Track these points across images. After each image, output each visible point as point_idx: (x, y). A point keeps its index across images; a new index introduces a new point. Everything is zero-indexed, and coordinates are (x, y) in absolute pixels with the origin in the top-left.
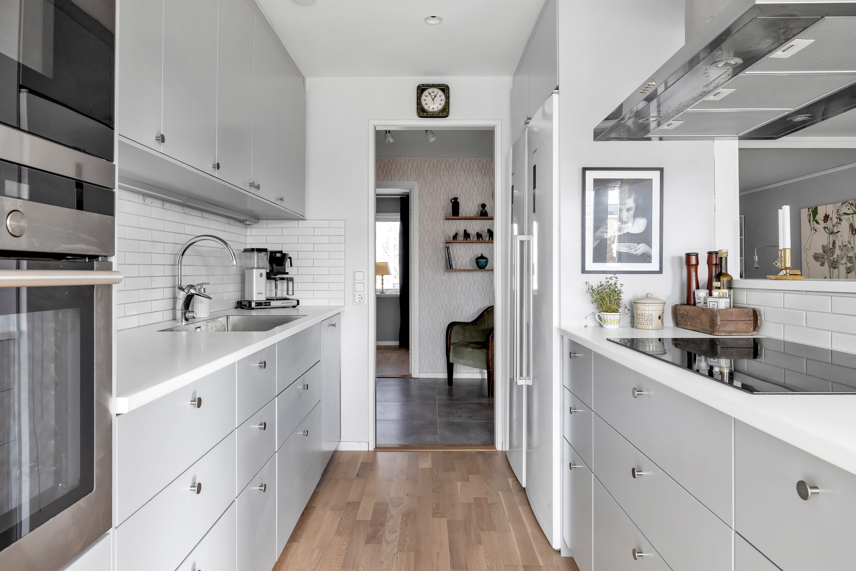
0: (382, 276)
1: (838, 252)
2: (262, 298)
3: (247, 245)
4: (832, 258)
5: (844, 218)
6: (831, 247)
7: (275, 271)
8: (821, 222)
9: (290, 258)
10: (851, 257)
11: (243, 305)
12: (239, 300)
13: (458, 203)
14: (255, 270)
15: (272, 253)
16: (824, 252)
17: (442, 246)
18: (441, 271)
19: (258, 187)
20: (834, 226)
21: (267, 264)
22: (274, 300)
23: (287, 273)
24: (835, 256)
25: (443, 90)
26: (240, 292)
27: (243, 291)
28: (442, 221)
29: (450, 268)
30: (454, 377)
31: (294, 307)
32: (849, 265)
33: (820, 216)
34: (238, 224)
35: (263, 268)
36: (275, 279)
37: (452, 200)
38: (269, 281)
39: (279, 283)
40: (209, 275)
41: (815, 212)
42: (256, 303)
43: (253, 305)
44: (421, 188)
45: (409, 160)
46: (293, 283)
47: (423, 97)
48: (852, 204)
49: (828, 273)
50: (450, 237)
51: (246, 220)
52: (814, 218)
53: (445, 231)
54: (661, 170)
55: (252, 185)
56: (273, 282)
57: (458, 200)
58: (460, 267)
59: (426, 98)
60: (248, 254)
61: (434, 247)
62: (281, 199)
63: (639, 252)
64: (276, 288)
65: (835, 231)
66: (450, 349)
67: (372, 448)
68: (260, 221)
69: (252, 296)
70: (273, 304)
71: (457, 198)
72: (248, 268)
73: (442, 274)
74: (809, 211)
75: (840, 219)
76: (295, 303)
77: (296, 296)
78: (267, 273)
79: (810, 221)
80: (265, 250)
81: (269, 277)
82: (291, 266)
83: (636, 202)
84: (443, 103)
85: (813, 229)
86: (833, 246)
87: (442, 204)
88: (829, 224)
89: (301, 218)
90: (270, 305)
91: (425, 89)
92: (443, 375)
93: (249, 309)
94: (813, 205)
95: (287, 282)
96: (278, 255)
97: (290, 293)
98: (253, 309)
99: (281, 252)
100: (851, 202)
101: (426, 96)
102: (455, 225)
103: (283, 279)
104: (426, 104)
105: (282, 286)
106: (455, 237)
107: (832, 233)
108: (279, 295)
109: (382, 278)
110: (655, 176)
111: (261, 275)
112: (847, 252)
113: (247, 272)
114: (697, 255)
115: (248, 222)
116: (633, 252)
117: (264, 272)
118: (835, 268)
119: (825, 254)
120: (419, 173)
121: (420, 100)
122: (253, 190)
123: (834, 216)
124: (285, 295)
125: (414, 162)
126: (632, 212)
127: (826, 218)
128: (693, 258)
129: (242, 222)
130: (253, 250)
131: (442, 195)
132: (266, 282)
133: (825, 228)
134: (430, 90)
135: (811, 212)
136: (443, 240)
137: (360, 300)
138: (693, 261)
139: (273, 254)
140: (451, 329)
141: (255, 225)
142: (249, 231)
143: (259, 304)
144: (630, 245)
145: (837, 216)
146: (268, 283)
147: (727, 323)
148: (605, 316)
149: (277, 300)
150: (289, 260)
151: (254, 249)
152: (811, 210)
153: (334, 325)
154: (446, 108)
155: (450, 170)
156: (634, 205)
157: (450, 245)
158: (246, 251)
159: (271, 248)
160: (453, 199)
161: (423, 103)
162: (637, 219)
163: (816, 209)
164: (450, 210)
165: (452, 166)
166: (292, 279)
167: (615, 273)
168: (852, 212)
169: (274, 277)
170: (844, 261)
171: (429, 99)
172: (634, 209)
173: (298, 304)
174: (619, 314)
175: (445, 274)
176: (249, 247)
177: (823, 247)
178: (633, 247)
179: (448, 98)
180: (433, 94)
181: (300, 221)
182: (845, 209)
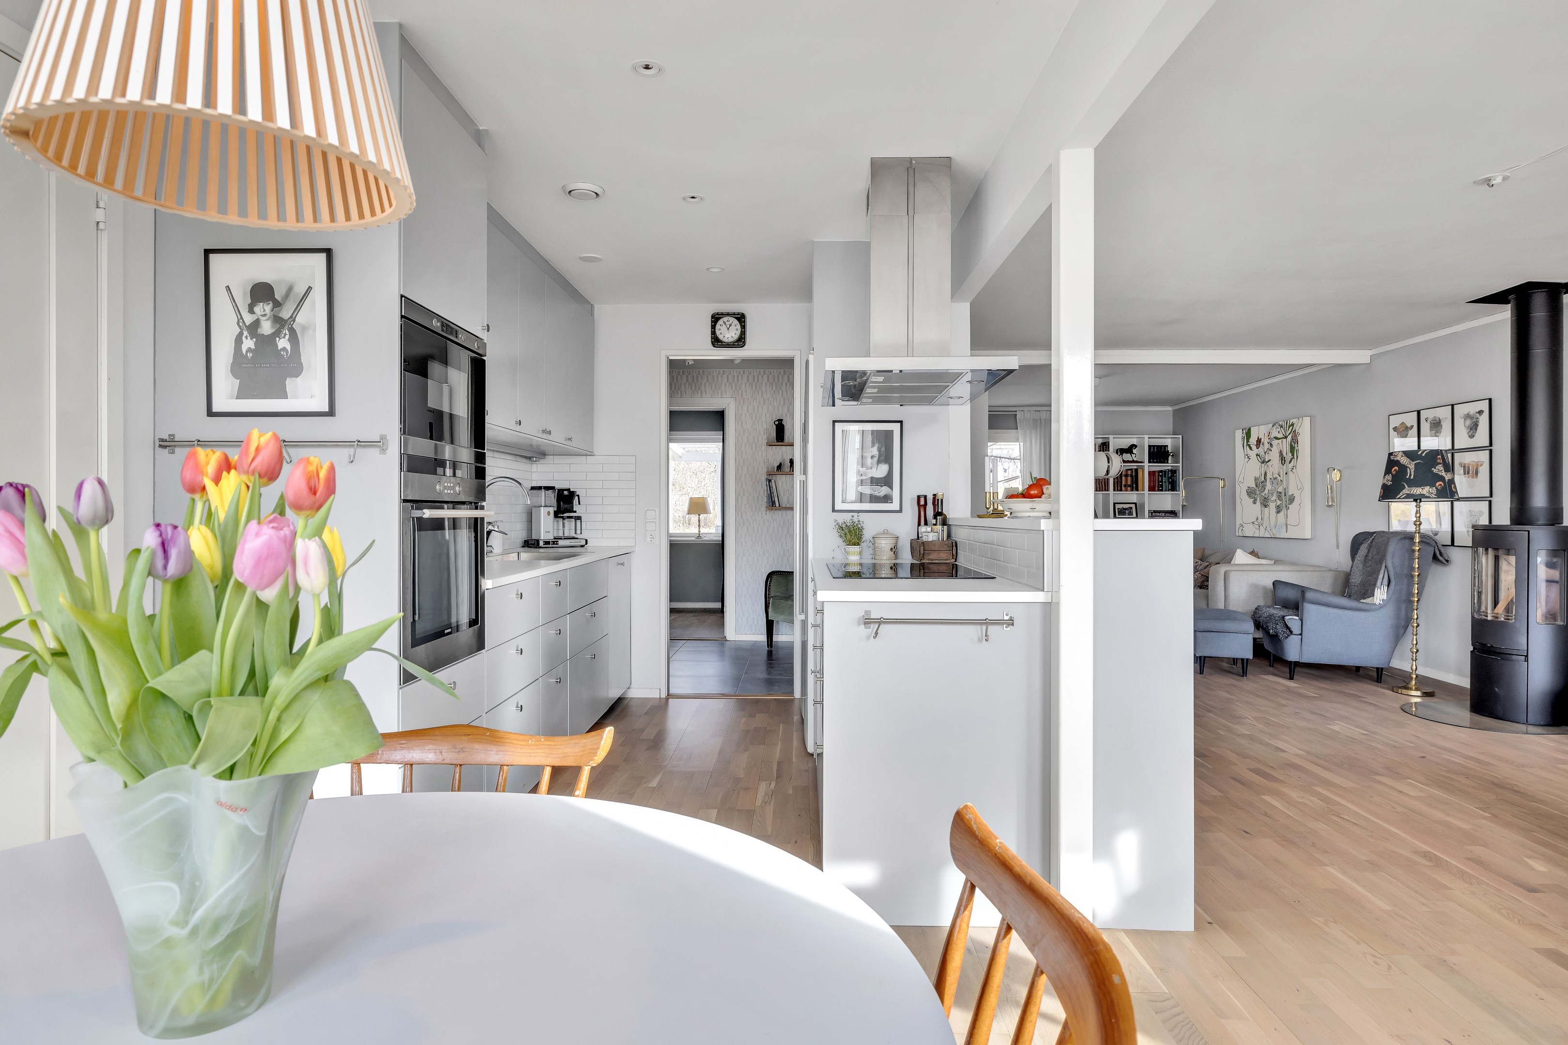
0: (699, 515)
1: (1269, 486)
2: (550, 537)
3: (533, 482)
4: (1263, 494)
5: (1275, 442)
6: (1263, 480)
7: (562, 509)
8: (1254, 447)
9: (578, 496)
10: (1280, 493)
11: (531, 544)
12: (526, 539)
13: (783, 426)
14: (542, 508)
15: (559, 490)
16: (1256, 486)
17: (764, 477)
18: (763, 509)
19: (550, 433)
20: (1265, 453)
21: (554, 502)
22: (561, 539)
23: (575, 512)
24: (1266, 491)
25: (739, 319)
26: (526, 531)
27: (530, 529)
28: (764, 447)
29: (773, 506)
30: (773, 640)
31: (582, 546)
32: (1279, 503)
33: (1253, 440)
34: (524, 460)
35: (551, 506)
36: (563, 518)
37: (775, 421)
38: (557, 519)
39: (566, 521)
40: (499, 513)
41: (1248, 435)
42: (544, 542)
43: (541, 544)
44: (738, 407)
45: (724, 372)
46: (581, 522)
47: (718, 327)
48: (1282, 427)
49: (1260, 513)
50: (774, 467)
51: (533, 457)
52: (1247, 443)
53: (768, 459)
54: (901, 422)
55: (544, 431)
56: (561, 520)
57: (784, 423)
58: (786, 505)
59: (721, 327)
60: (535, 491)
61: (754, 480)
62: (570, 439)
63: (882, 494)
64: (564, 526)
65: (1267, 460)
66: (769, 603)
67: (664, 695)
68: (546, 456)
69: (540, 536)
70: (561, 543)
71: (781, 420)
72: (535, 507)
73: (764, 513)
74: (1243, 433)
75: (1271, 444)
76: (583, 543)
77: (585, 535)
78: (555, 511)
79: (1243, 447)
80: (552, 488)
81: (556, 515)
82: (579, 504)
83: (879, 450)
84: (739, 332)
85: (1246, 456)
86: (1265, 479)
87: (765, 426)
88: (1261, 451)
89: (590, 454)
90: (558, 544)
91: (719, 318)
92: (763, 638)
93: (536, 548)
94: (1247, 427)
95: (575, 520)
96: (566, 493)
97: (578, 532)
98: (541, 547)
99: (568, 490)
100: (1281, 423)
101: (721, 325)
102: (780, 452)
103: (571, 517)
104: (721, 334)
105: (570, 525)
106: (779, 467)
107: (1263, 462)
108: (566, 535)
109: (699, 518)
110: (896, 427)
111: (549, 513)
112: (1277, 487)
113: (534, 510)
114: (925, 497)
115: (534, 458)
116: (876, 494)
117: (552, 510)
118: (1266, 506)
119: (1257, 488)
120: (736, 388)
121: (715, 329)
122: (545, 436)
123: (1265, 440)
124: (573, 535)
125: (730, 374)
126: (876, 459)
127: (1259, 441)
128: (922, 500)
129: (529, 458)
130: (540, 488)
131: (764, 415)
132: (554, 522)
133: (1257, 455)
134: (725, 319)
135: (1244, 435)
136: (765, 470)
137: (652, 539)
138: (922, 502)
139: (561, 491)
140: (771, 579)
141: (542, 461)
142: (534, 467)
143: (547, 543)
144: (875, 488)
145: (1269, 441)
146: (555, 522)
147: (931, 553)
148: (850, 549)
149: (565, 539)
150: (577, 497)
151: (542, 487)
152: (1244, 431)
153: (622, 564)
154: (742, 337)
155: (774, 384)
156: (878, 453)
157: (774, 478)
158: (533, 488)
159: (558, 486)
160: (777, 421)
161: (718, 332)
162: (880, 465)
163: (1249, 430)
164: (774, 434)
165: (776, 380)
166: (579, 518)
167: (858, 511)
168: (1282, 436)
169: (562, 515)
170: (1274, 498)
171: (724, 328)
172: (877, 456)
173: (586, 543)
174: (859, 546)
175: (768, 512)
176: (535, 485)
177: (1256, 479)
178: (877, 490)
179: (743, 327)
180: (728, 323)
181: (588, 457)
182: (1275, 433)
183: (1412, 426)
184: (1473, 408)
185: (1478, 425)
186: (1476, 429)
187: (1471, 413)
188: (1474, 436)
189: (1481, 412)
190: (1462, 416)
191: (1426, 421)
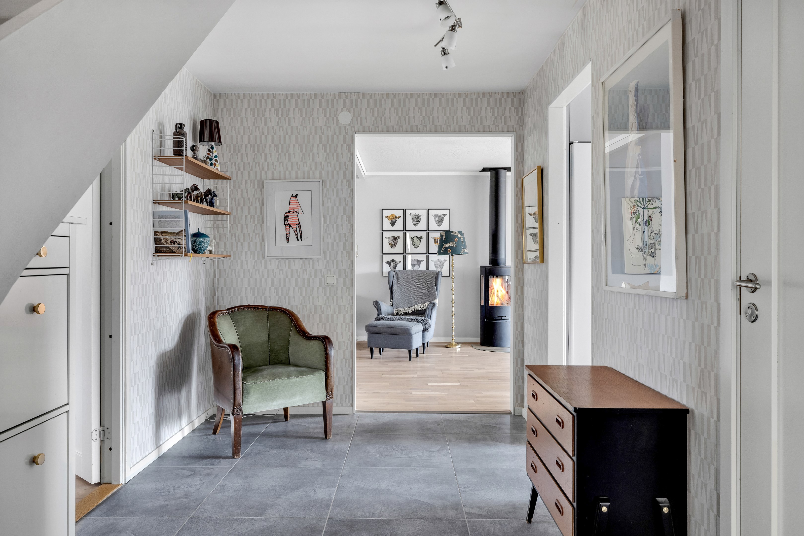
183: (400, 217)
184: (441, 212)
185: (443, 221)
186: (442, 222)
187: (439, 214)
188: (440, 225)
189: (445, 215)
190: (434, 215)
191: (410, 215)
